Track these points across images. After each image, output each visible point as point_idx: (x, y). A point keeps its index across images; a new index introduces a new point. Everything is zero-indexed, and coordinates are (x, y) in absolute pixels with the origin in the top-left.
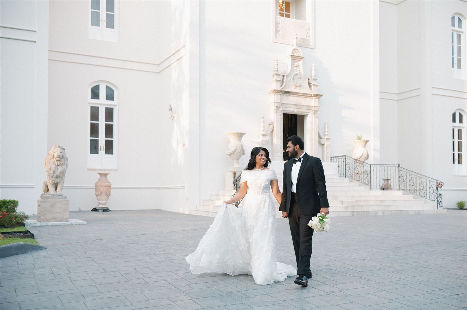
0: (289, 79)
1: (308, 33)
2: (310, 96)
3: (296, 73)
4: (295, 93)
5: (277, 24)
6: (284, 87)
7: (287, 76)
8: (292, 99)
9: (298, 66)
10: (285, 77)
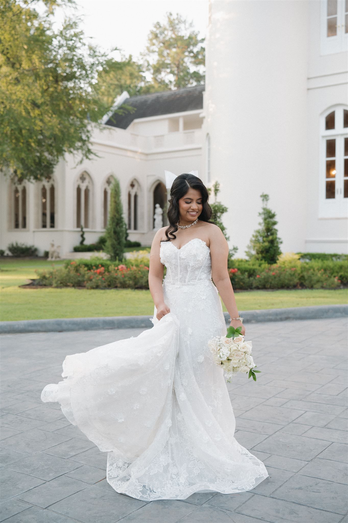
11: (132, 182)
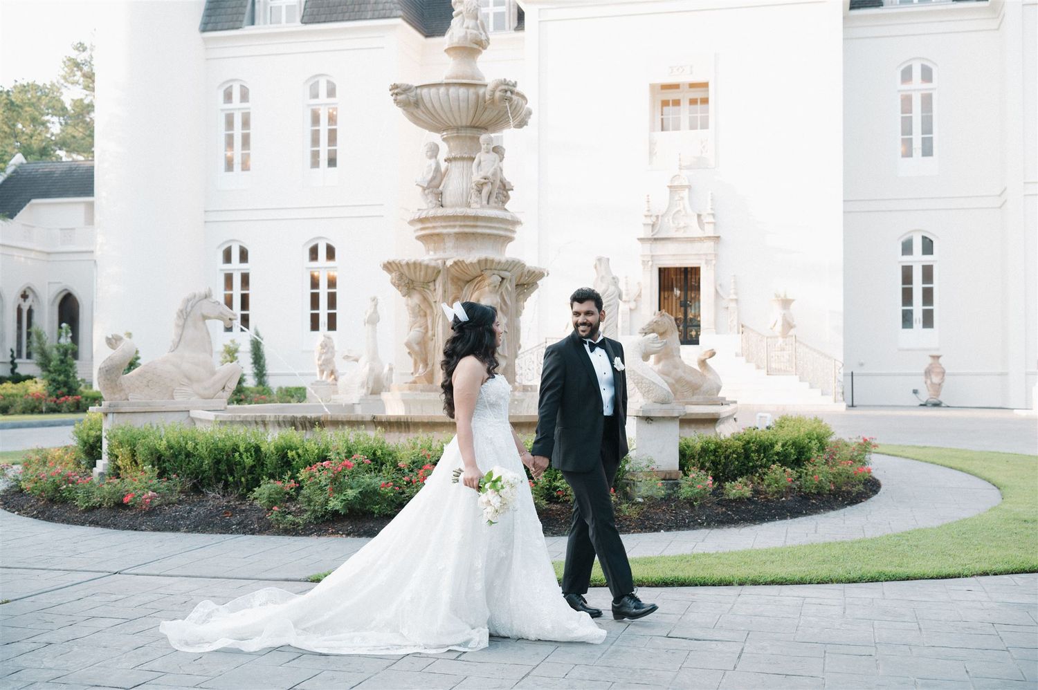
0: (666, 219)
1: (704, 147)
2: (701, 239)
3: (678, 208)
4: (676, 238)
5: (652, 144)
6: (657, 232)
7: (662, 216)
8: (671, 248)
9: (682, 198)
10: (660, 218)
11: (25, 292)
